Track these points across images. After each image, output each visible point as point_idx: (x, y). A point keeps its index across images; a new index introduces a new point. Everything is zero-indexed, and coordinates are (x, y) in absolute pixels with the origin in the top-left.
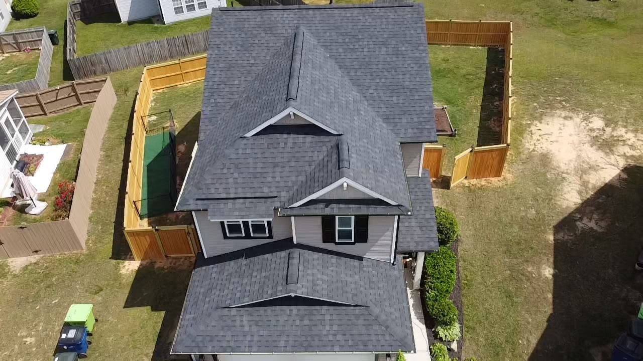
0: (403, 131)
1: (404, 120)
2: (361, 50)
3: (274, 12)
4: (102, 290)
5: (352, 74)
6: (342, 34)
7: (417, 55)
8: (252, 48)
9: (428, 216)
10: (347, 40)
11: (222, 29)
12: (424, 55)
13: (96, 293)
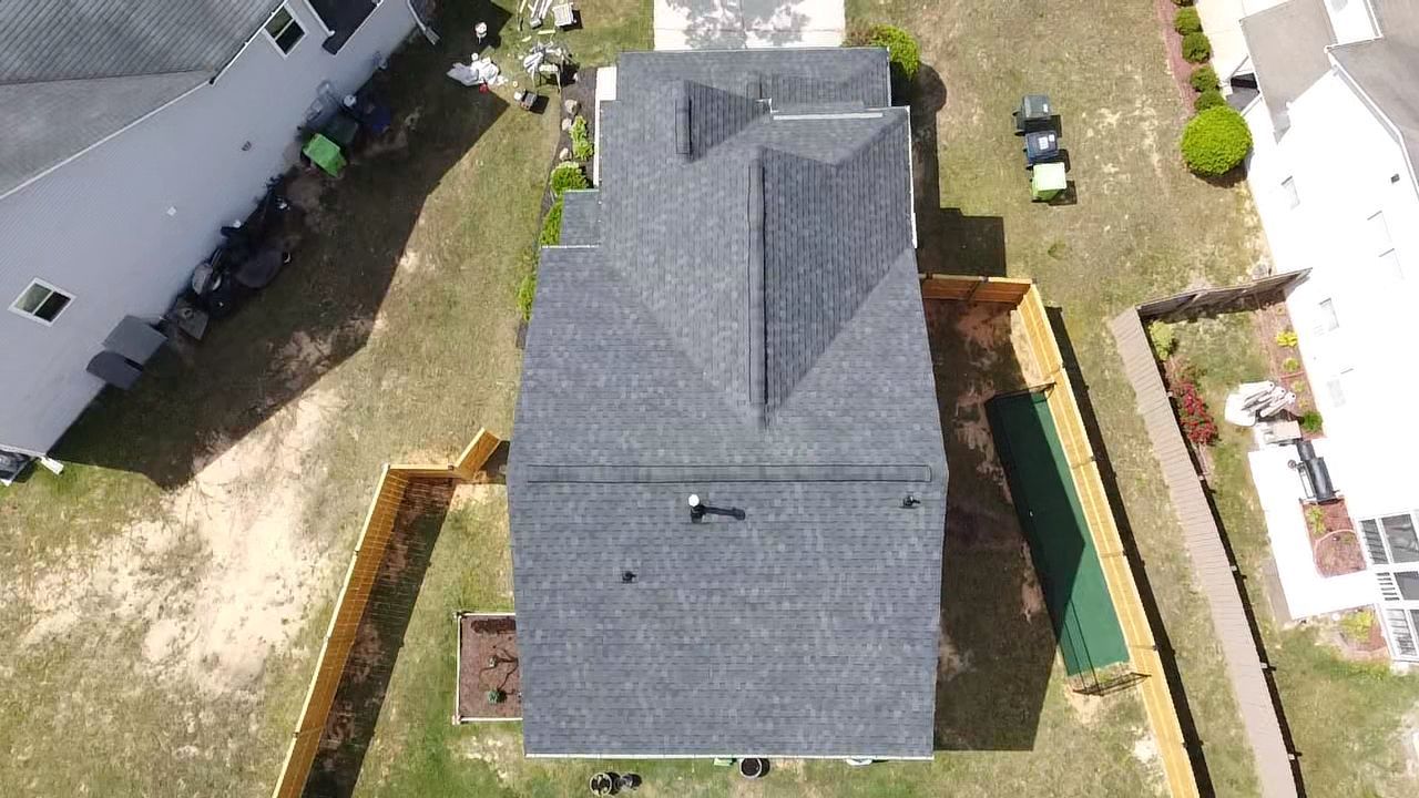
0: (590, 261)
1: (586, 274)
2: (643, 383)
3: (816, 460)
4: (1049, 252)
5: (662, 343)
6: (679, 414)
7: (541, 372)
8: (849, 389)
9: (569, 231)
10: (668, 402)
11: (917, 427)
12: (530, 373)
13: (1055, 246)
